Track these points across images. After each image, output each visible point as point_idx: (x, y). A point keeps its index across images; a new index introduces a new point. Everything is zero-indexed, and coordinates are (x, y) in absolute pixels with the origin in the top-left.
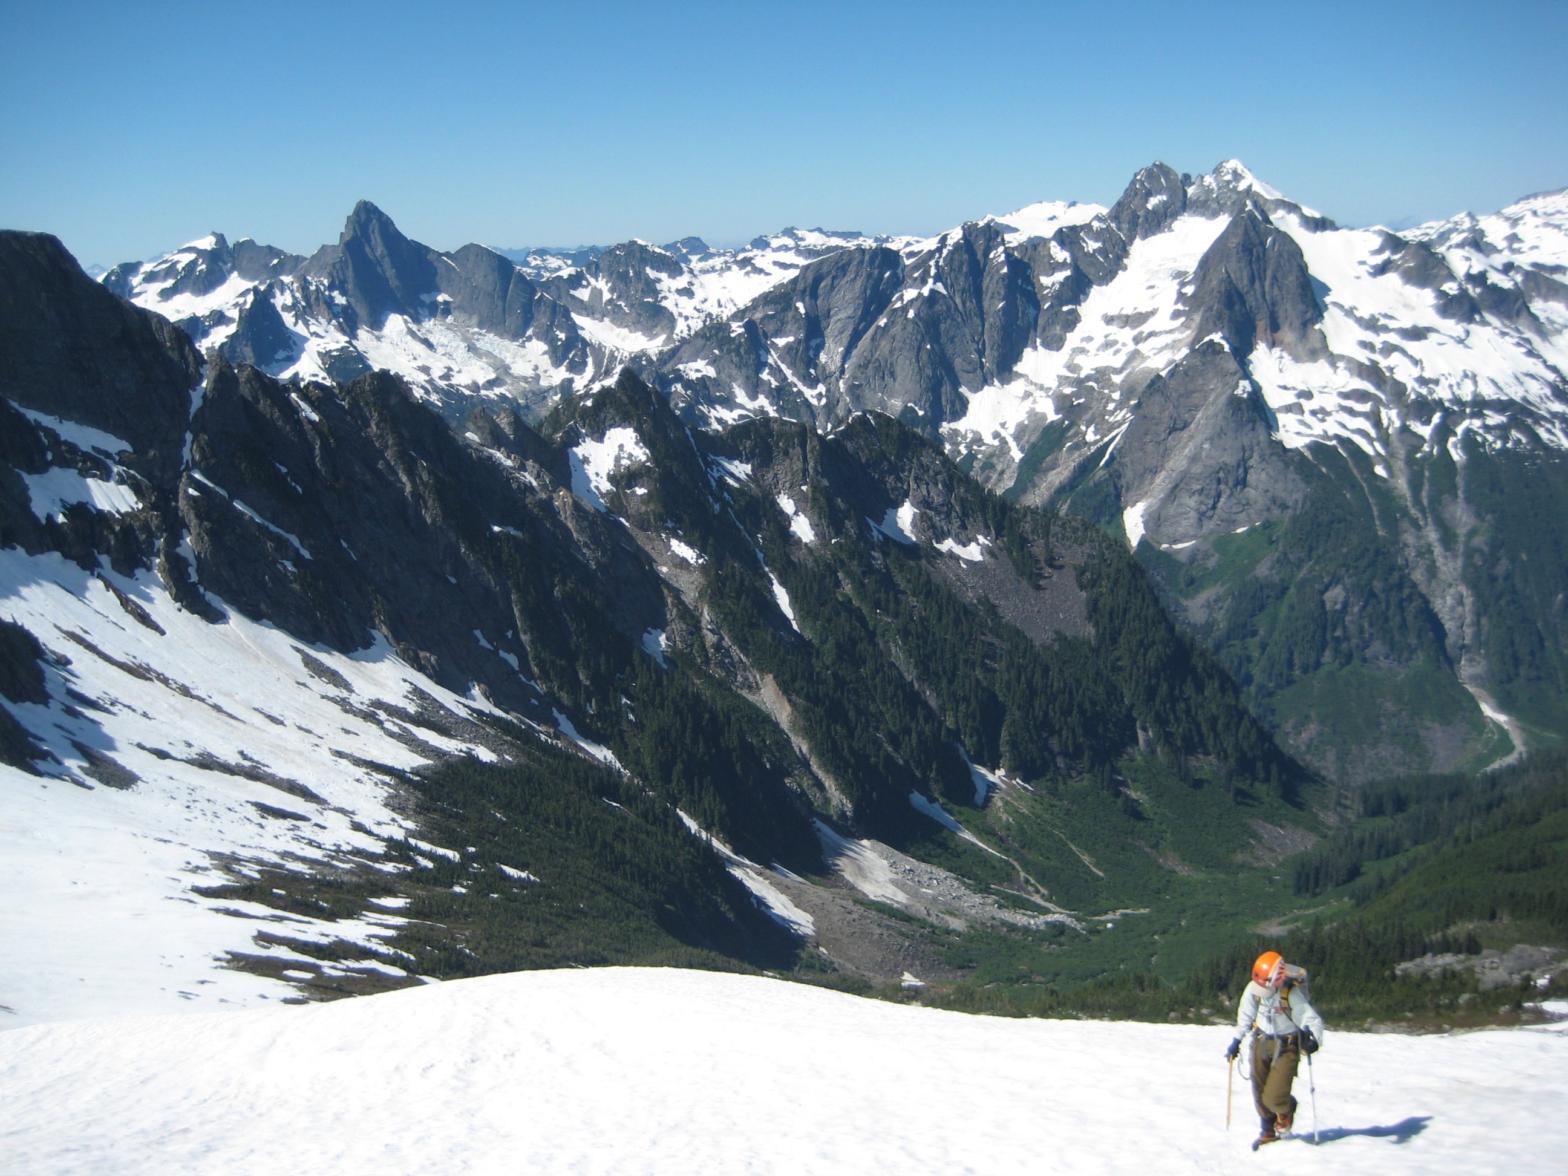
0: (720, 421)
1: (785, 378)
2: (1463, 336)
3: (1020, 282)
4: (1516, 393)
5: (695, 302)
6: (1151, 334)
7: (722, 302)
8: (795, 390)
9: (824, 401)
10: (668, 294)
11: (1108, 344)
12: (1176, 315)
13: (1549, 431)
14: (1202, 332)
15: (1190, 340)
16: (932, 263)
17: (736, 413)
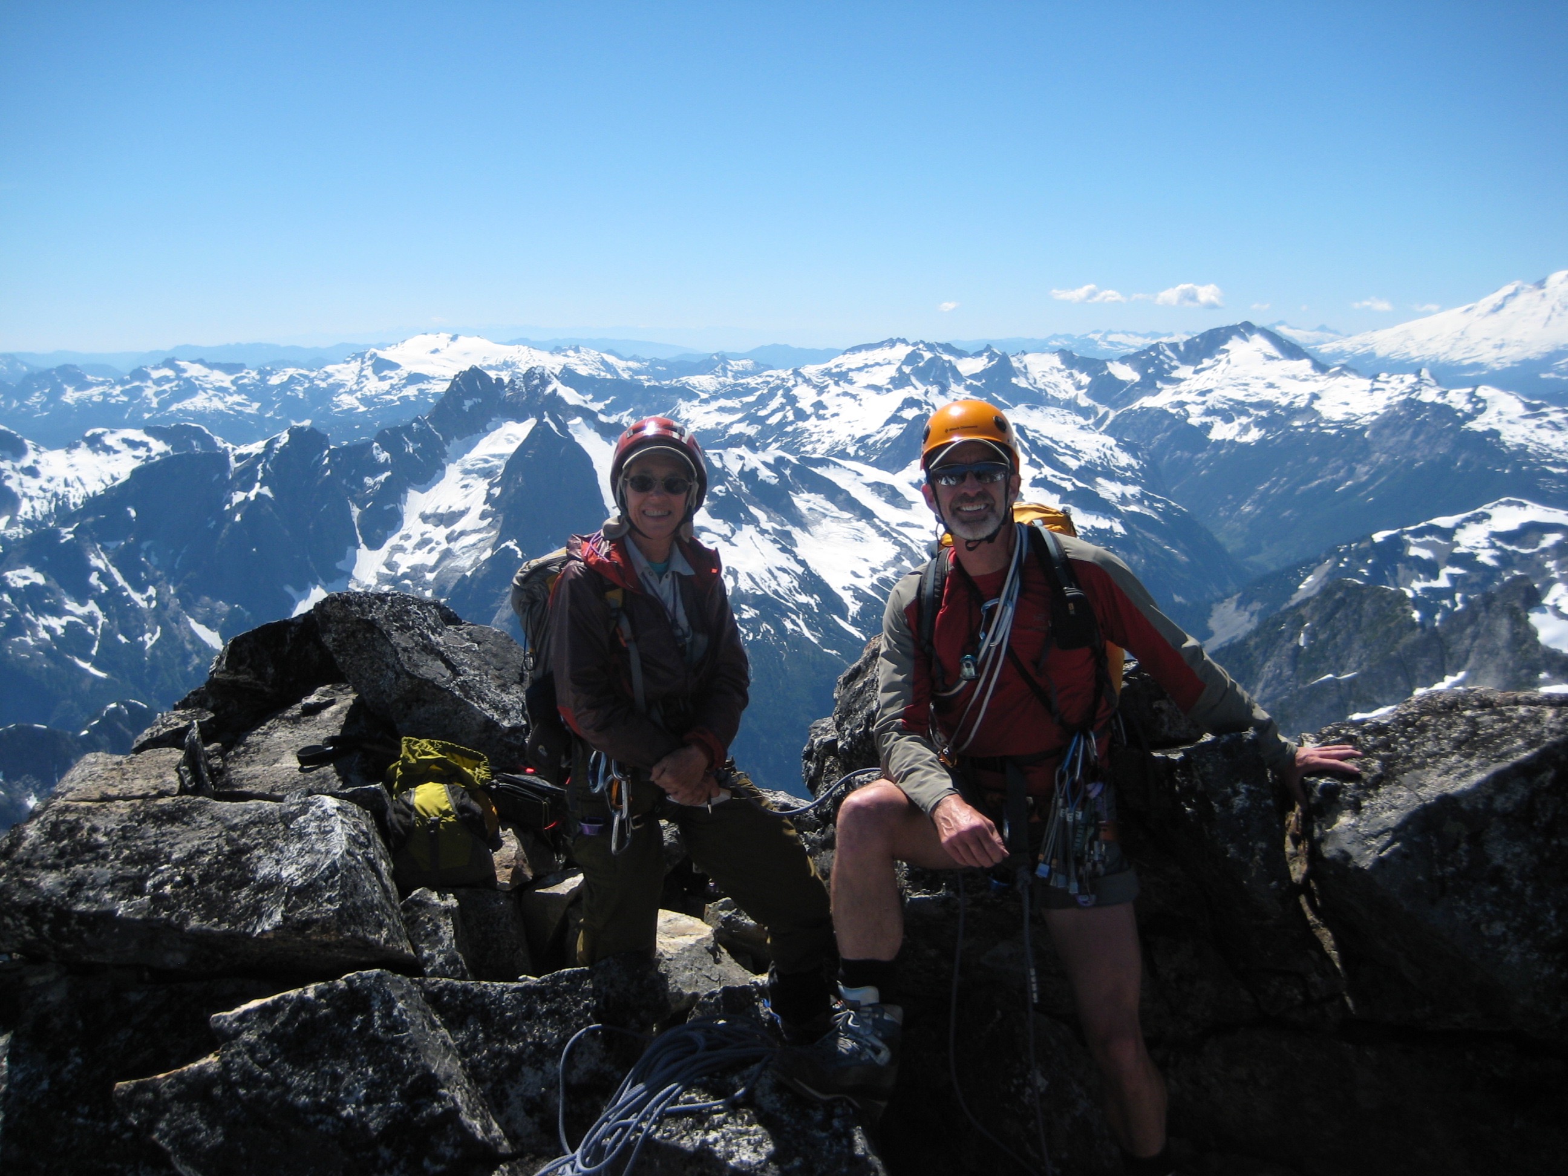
0: (48, 629)
1: (116, 582)
2: (730, 535)
3: (344, 482)
4: (768, 586)
5: (41, 481)
6: (462, 533)
7: (69, 481)
8: (125, 594)
9: (154, 604)
10: (12, 473)
11: (424, 543)
12: (483, 516)
13: (794, 622)
14: (502, 538)
15: (493, 540)
16: (260, 467)
17: (65, 620)
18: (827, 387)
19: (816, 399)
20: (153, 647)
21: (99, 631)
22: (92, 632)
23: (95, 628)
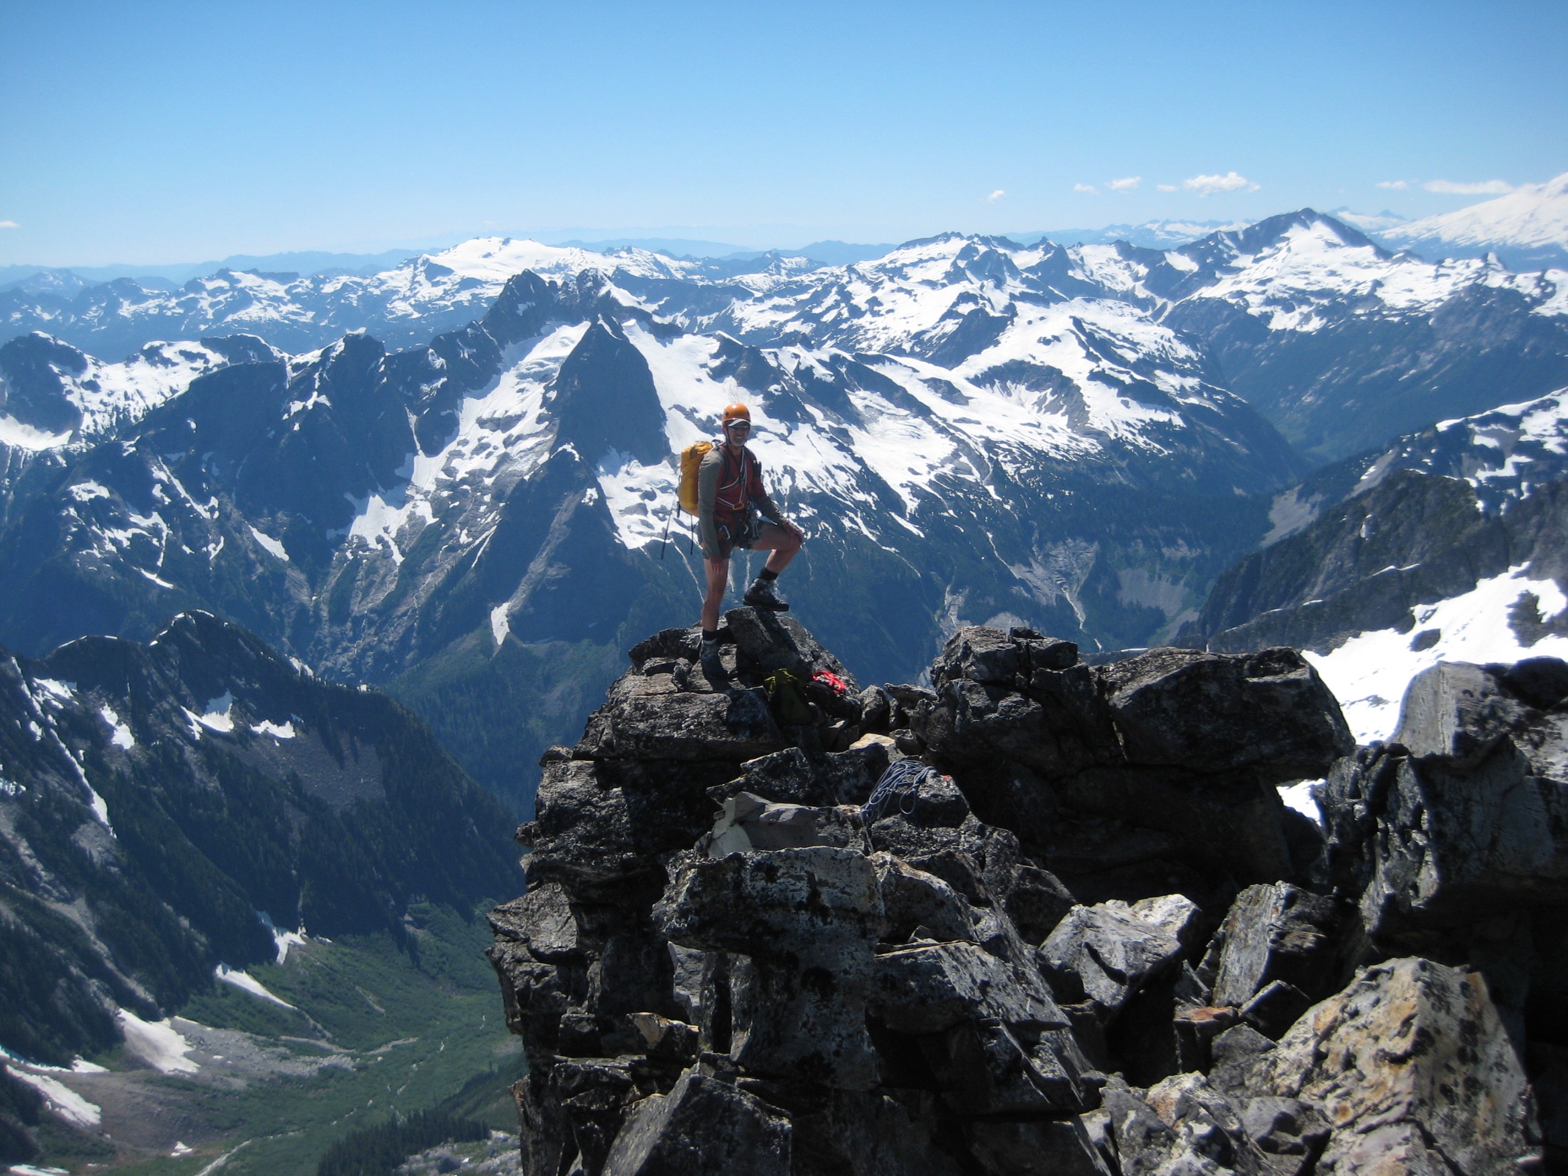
0: (114, 541)
1: (179, 494)
2: (786, 433)
3: (401, 389)
4: (826, 485)
5: (102, 395)
6: (520, 438)
7: (129, 394)
8: (188, 505)
9: (216, 515)
10: (73, 388)
11: (482, 447)
12: (540, 419)
13: (852, 521)
14: (559, 442)
15: (550, 444)
16: (316, 376)
17: (130, 533)
18: (881, 283)
19: (871, 295)
20: (217, 556)
21: (163, 542)
22: (157, 544)
23: (160, 539)
